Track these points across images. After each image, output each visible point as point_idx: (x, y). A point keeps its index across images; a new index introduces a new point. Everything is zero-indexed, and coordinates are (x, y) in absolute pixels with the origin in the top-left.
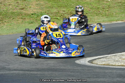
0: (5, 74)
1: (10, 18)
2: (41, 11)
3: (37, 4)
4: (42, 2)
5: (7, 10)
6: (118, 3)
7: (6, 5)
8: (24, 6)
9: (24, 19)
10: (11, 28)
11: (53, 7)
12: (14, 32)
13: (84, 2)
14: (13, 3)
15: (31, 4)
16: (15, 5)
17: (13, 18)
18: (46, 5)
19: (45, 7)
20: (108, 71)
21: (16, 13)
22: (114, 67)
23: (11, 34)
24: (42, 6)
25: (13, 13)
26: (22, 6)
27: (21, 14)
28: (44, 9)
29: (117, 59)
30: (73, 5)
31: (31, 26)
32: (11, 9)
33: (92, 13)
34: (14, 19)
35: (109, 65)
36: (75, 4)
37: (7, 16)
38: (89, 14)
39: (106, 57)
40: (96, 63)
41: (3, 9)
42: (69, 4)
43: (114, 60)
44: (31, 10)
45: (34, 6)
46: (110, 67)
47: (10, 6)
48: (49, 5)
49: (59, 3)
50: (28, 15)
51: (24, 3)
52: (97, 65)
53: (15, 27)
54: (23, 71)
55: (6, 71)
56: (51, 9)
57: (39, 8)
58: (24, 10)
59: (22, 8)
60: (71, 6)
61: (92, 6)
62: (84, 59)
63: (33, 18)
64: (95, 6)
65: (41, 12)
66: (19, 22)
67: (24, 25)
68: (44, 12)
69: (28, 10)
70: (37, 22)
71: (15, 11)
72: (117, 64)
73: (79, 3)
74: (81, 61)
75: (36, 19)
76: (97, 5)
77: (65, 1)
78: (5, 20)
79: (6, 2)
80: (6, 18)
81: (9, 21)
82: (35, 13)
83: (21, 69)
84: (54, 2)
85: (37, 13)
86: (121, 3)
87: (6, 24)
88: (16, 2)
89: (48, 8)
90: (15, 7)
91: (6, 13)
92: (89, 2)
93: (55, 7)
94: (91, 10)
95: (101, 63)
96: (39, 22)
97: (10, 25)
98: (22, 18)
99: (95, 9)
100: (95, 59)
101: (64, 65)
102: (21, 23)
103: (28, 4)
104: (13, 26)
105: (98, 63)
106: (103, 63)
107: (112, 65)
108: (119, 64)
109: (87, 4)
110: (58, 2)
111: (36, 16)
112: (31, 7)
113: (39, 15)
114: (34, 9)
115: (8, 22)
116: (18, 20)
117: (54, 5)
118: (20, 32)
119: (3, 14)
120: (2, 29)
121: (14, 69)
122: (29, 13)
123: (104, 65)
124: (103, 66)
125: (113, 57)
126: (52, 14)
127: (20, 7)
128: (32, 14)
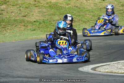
0: (8, 81)
1: (13, 25)
2: (43, 18)
3: (39, 12)
4: (44, 10)
5: (10, 17)
6: (120, 10)
7: (8, 13)
8: (26, 13)
9: (26, 26)
10: (14, 35)
11: (55, 15)
12: (17, 39)
13: (86, 10)
14: (15, 11)
15: (34, 11)
16: (17, 12)
17: (15, 25)
18: (49, 12)
19: (48, 14)
20: (111, 78)
21: (18, 21)
22: (118, 74)
23: (14, 41)
24: (44, 14)
25: (15, 20)
26: (25, 13)
27: (24, 22)
28: (46, 16)
29: (120, 66)
30: (75, 12)
31: (34, 33)
32: (14, 16)
33: (93, 20)
34: (17, 27)
35: (112, 73)
36: (77, 11)
37: (10, 23)
38: (91, 22)
39: (109, 64)
40: (99, 70)
41: (6, 17)
42: (71, 12)
43: (118, 68)
44: (34, 18)
45: (36, 13)
46: (113, 74)
47: (13, 13)
48: (51, 13)
49: (61, 11)
50: (30, 22)
51: (26, 10)
52: (100, 72)
53: (18, 35)
54: (27, 79)
55: (10, 78)
56: (53, 17)
57: (41, 16)
58: (27, 17)
59: (24, 15)
60: (73, 14)
61: (94, 14)
62: (87, 66)
63: (36, 26)
64: (97, 13)
65: (44, 20)
66: (21, 30)
67: (26, 32)
68: (47, 19)
69: (30, 18)
70: (39, 29)
71: (18, 18)
72: (120, 72)
73: (81, 11)
74: (84, 69)
75: (38, 26)
76: (98, 12)
77: (67, 9)
78: (8, 27)
79: (9, 10)
80: (9, 25)
81: (12, 28)
82: (37, 20)
83: (24, 76)
84: (56, 10)
85: (39, 20)
86: (122, 10)
87: (8, 31)
88: (18, 9)
89: (50, 15)
90: (18, 14)
91: (8, 20)
92: (91, 9)
93: (57, 14)
94: (92, 17)
95: (104, 71)
96: (41, 29)
97: (13, 33)
98: (24, 26)
99: (96, 16)
100: (98, 67)
101: (68, 72)
102: (23, 30)
103: (31, 12)
104: (15, 33)
105: (102, 71)
106: (107, 71)
107: (115, 73)
108: (122, 72)
109: (89, 12)
110: (60, 9)
111: (38, 24)
112: (33, 15)
113: (42, 22)
114: (37, 16)
115: (11, 30)
116: (20, 28)
117: (56, 13)
118: (23, 39)
119: (5, 21)
120: (5, 36)
121: (18, 76)
122: (31, 20)
123: (107, 72)
124: (106, 74)
125: (116, 65)
126: (55, 22)
127: (23, 15)
128: (35, 22)
